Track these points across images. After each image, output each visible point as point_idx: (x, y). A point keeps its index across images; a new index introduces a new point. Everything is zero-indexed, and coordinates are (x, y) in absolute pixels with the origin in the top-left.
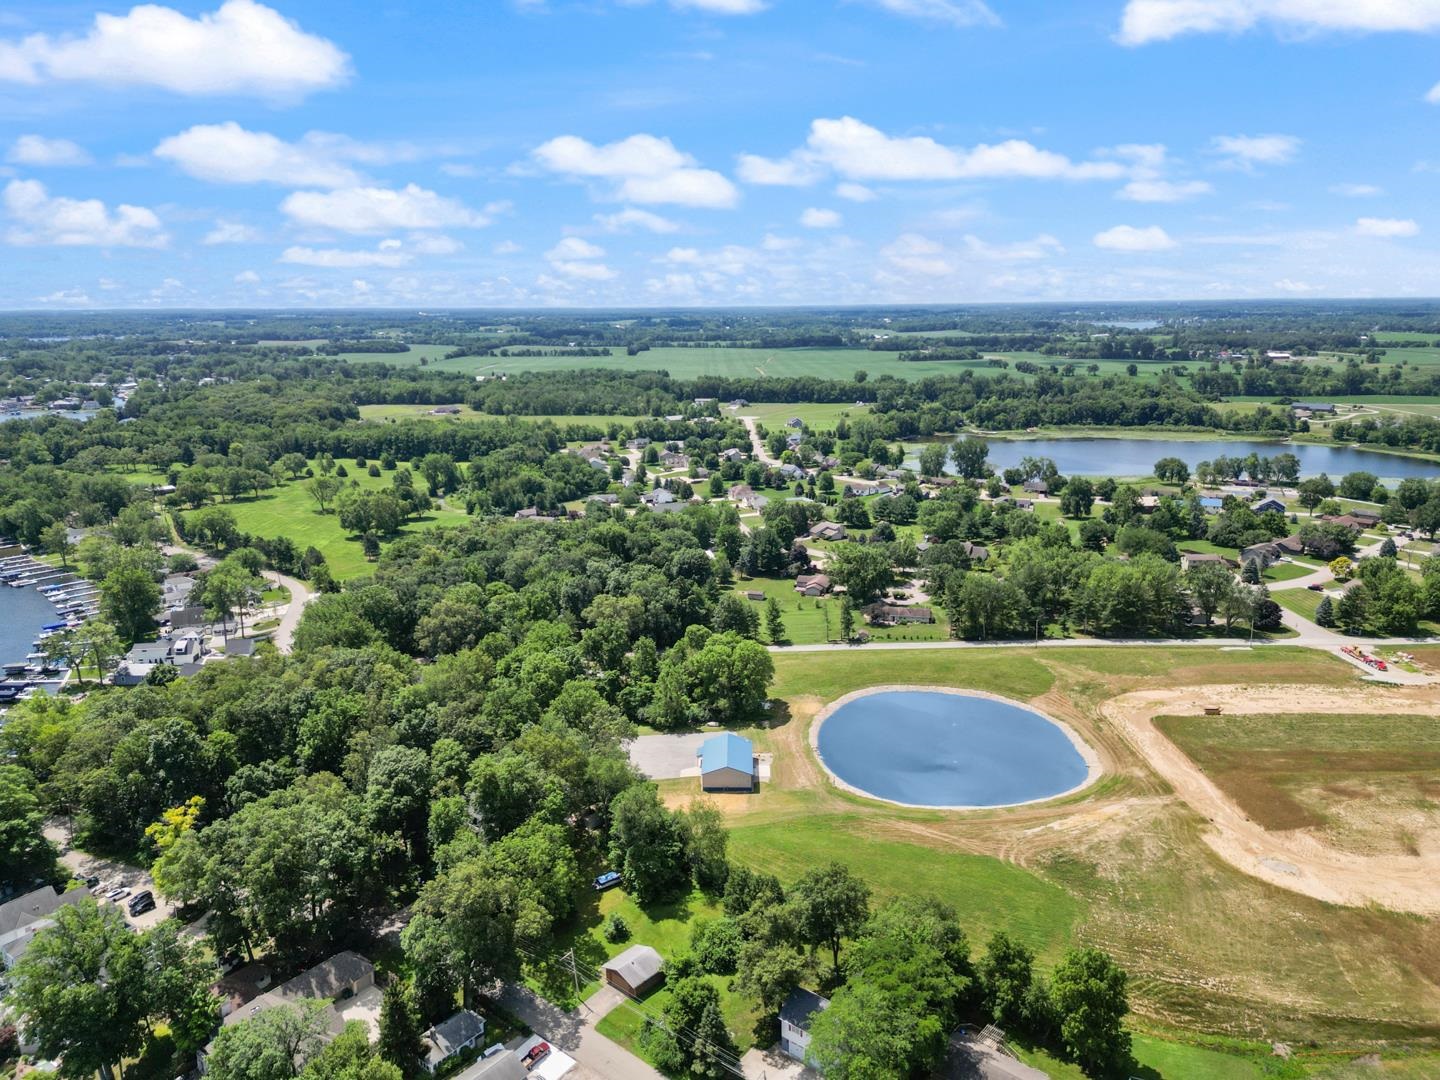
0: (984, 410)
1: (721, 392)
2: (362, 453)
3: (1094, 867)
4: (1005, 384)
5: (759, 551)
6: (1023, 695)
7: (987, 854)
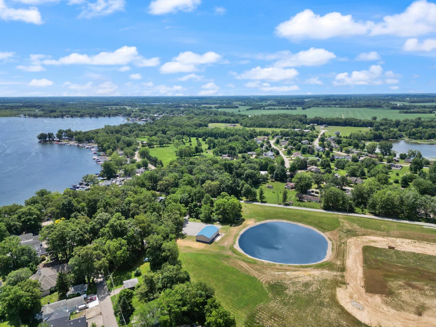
1: (319, 122)
5: (278, 173)
6: (324, 230)
7: (256, 276)
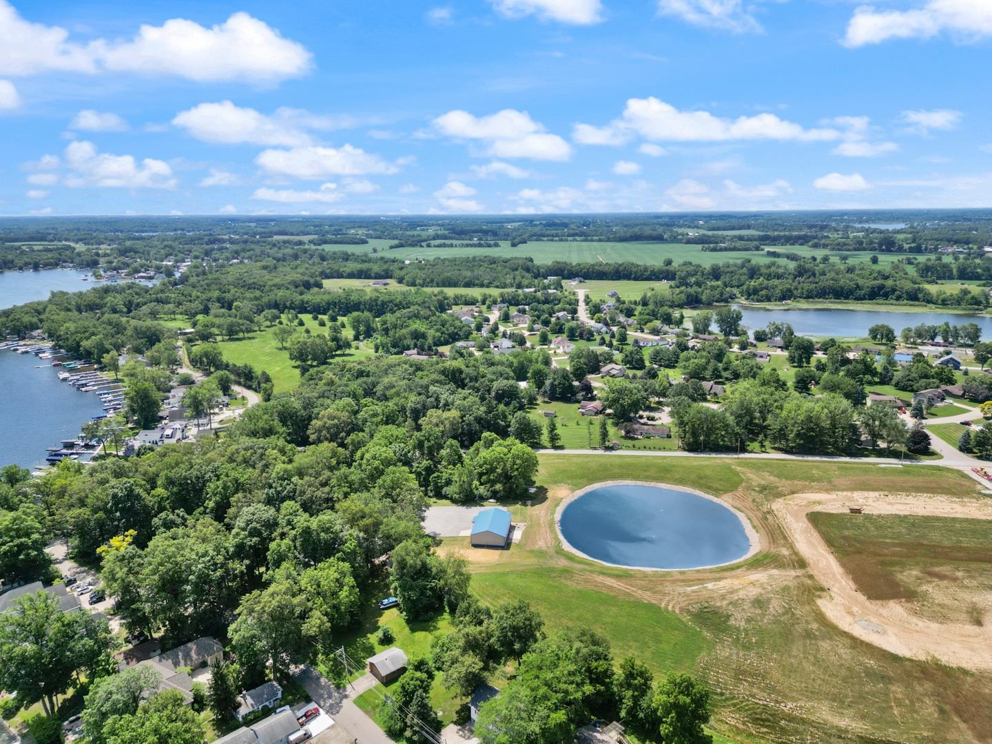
0: (751, 287)
1: (565, 272)
2: (317, 310)
3: (728, 617)
4: (773, 269)
5: (556, 383)
6: (717, 492)
7: (654, 602)
